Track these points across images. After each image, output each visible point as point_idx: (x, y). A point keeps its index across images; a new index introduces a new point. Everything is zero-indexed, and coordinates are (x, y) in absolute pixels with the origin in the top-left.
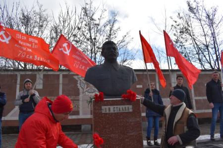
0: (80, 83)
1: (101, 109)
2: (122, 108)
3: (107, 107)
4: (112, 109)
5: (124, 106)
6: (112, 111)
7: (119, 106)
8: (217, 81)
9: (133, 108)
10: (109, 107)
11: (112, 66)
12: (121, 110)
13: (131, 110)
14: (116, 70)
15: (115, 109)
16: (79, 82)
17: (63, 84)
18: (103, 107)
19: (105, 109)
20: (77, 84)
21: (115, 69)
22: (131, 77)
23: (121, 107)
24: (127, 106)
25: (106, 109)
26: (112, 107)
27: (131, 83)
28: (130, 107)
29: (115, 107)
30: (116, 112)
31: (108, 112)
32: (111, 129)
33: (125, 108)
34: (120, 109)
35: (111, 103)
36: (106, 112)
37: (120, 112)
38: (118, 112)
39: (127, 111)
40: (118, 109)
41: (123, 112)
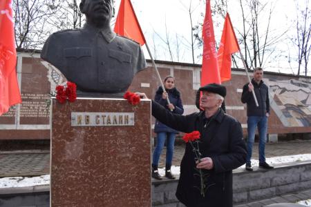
0: (52, 72)
1: (70, 118)
2: (115, 116)
3: (83, 115)
4: (94, 119)
5: (117, 115)
6: (92, 123)
7: (107, 114)
8: (258, 83)
9: (135, 119)
10: (87, 113)
11: (101, 33)
12: (112, 121)
13: (131, 123)
14: (108, 43)
15: (100, 119)
16: (50, 72)
17: (23, 73)
18: (74, 115)
19: (78, 118)
20: (47, 74)
21: (104, 38)
22: (137, 59)
23: (112, 115)
24: (124, 114)
25: (80, 117)
26: (92, 115)
27: (135, 70)
28: (131, 115)
29: (100, 114)
30: (101, 124)
31: (83, 124)
32: (89, 159)
33: (121, 117)
34: (109, 120)
35: (92, 106)
36: (80, 125)
37: (109, 125)
38: (106, 125)
39: (123, 124)
40: (106, 118)
41: (115, 125)
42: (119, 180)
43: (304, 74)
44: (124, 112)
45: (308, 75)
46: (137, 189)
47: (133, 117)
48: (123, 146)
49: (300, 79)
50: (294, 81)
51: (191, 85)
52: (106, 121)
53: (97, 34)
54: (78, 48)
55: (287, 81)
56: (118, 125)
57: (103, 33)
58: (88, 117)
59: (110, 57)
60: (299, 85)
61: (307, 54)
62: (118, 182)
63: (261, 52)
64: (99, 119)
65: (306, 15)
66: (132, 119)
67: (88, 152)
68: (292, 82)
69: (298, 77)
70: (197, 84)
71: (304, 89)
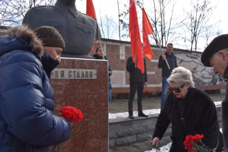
3: (59, 70)
4: (67, 74)
5: (84, 71)
6: (66, 77)
7: (76, 70)
8: (170, 54)
10: (63, 69)
11: (69, 10)
12: (80, 75)
13: (95, 77)
14: (75, 17)
21: (72, 14)
22: (95, 30)
23: (81, 71)
24: (89, 71)
25: (57, 72)
26: (66, 71)
27: (95, 39)
28: (94, 71)
29: (72, 70)
30: (72, 78)
31: (60, 77)
33: (87, 73)
34: (78, 74)
35: (66, 64)
36: (57, 78)
37: (79, 78)
38: (76, 78)
39: (89, 78)
40: (76, 73)
41: (83, 78)
42: (86, 120)
43: (195, 50)
44: (89, 68)
45: (197, 50)
46: (99, 126)
47: (96, 73)
48: (89, 94)
49: (192, 53)
50: (189, 54)
51: (118, 56)
52: (76, 75)
53: (67, 11)
54: (53, 20)
55: (184, 55)
56: (85, 78)
57: (71, 10)
58: (63, 72)
59: (77, 28)
60: (192, 57)
61: (197, 36)
62: (85, 121)
63: (166, 34)
64: (71, 73)
65: (197, 10)
66: (95, 74)
67: (63, 98)
68: (187, 56)
69: (191, 52)
70: (122, 55)
71: (195, 60)
